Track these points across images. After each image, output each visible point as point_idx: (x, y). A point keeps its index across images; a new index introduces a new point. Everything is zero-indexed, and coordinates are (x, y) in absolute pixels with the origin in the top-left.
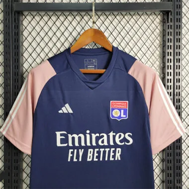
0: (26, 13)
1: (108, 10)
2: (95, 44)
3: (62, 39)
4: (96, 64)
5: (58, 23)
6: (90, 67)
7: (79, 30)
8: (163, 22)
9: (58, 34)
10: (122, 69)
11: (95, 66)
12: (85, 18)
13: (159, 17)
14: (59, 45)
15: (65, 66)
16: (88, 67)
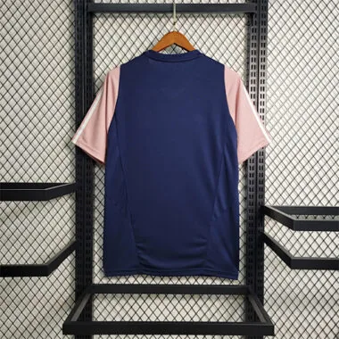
0: (98, 15)
1: (188, 12)
3: (138, 44)
5: (133, 26)
7: (156, 33)
8: (248, 24)
9: (133, 38)
12: (163, 20)
13: (244, 19)
14: (133, 50)
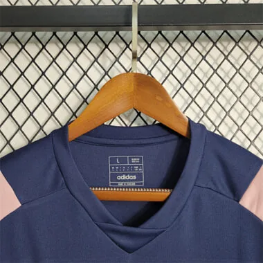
2: (139, 114)
4: (142, 171)
6: (124, 177)
7: (96, 79)
10: (220, 188)
11: (139, 176)
12: (113, 46)
15: (49, 180)
16: (119, 178)
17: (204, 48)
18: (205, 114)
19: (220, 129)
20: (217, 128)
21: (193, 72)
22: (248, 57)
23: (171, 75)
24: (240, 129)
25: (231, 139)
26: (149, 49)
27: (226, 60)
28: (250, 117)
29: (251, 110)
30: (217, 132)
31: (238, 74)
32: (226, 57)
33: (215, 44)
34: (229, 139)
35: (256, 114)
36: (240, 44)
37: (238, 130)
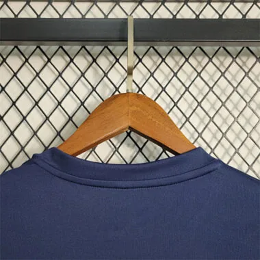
12: (102, 61)
17: (199, 63)
18: (200, 135)
19: (216, 152)
20: (213, 151)
21: (187, 89)
22: (247, 74)
23: (163, 92)
24: (237, 152)
25: (228, 163)
26: (140, 63)
27: (222, 77)
28: (249, 139)
29: (249, 132)
30: (212, 155)
31: (235, 92)
32: (223, 74)
33: (210, 60)
34: (226, 163)
35: (255, 136)
36: (237, 60)
37: (235, 153)
